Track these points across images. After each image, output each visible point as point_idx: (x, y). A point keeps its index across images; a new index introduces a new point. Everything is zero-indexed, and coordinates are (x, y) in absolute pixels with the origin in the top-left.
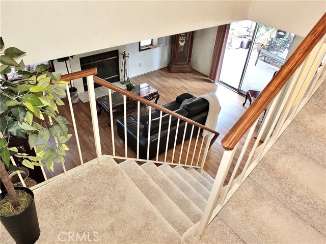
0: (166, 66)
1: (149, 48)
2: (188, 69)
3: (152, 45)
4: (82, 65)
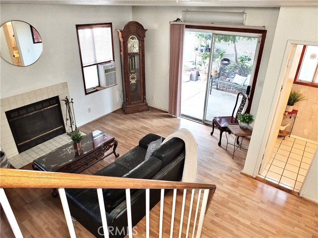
0: (119, 107)
1: (97, 91)
2: (144, 107)
3: (99, 86)
4: (10, 121)
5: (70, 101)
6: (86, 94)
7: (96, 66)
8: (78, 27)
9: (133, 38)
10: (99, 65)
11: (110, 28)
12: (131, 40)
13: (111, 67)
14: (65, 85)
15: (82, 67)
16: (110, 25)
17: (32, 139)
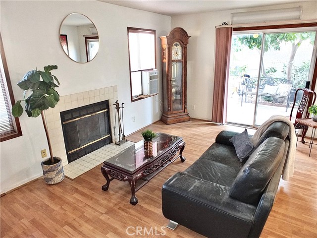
0: (158, 119)
1: (141, 98)
2: (186, 117)
3: (142, 94)
4: (64, 123)
5: (120, 106)
6: (132, 101)
7: (140, 72)
8: (129, 29)
9: (176, 45)
10: (143, 72)
11: (154, 35)
12: (175, 47)
13: (155, 74)
14: (115, 89)
15: (130, 72)
16: (153, 32)
17: (81, 148)
